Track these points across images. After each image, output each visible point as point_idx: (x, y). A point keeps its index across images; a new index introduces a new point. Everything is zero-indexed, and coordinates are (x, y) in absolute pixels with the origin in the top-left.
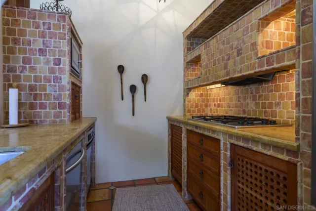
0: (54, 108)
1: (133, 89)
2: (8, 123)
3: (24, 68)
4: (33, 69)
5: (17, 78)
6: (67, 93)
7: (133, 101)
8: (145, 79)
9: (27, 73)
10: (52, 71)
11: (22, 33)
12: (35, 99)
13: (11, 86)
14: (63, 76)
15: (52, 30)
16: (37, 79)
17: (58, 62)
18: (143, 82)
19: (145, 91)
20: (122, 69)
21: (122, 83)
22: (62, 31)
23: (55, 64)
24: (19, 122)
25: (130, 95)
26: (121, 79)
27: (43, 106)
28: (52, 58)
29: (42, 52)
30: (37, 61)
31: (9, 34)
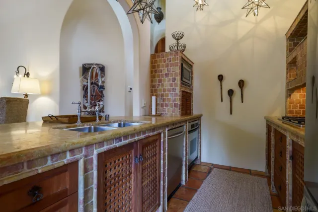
0: (172, 107)
1: (231, 93)
2: (151, 114)
3: (159, 85)
4: (163, 85)
5: (156, 91)
6: (179, 97)
7: (231, 102)
8: (241, 84)
9: (160, 88)
10: (171, 85)
11: (158, 66)
12: (163, 101)
13: (153, 95)
14: (176, 88)
15: (172, 62)
16: (164, 90)
17: (174, 80)
18: (240, 86)
19: (242, 94)
20: (221, 78)
21: (221, 88)
22: (176, 61)
23: (173, 81)
24: (156, 113)
25: (228, 98)
26: (221, 86)
27: (167, 106)
28: (171, 78)
29: (167, 75)
30: (164, 81)
31: (153, 68)
